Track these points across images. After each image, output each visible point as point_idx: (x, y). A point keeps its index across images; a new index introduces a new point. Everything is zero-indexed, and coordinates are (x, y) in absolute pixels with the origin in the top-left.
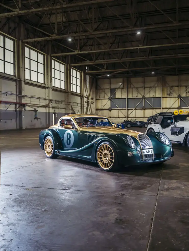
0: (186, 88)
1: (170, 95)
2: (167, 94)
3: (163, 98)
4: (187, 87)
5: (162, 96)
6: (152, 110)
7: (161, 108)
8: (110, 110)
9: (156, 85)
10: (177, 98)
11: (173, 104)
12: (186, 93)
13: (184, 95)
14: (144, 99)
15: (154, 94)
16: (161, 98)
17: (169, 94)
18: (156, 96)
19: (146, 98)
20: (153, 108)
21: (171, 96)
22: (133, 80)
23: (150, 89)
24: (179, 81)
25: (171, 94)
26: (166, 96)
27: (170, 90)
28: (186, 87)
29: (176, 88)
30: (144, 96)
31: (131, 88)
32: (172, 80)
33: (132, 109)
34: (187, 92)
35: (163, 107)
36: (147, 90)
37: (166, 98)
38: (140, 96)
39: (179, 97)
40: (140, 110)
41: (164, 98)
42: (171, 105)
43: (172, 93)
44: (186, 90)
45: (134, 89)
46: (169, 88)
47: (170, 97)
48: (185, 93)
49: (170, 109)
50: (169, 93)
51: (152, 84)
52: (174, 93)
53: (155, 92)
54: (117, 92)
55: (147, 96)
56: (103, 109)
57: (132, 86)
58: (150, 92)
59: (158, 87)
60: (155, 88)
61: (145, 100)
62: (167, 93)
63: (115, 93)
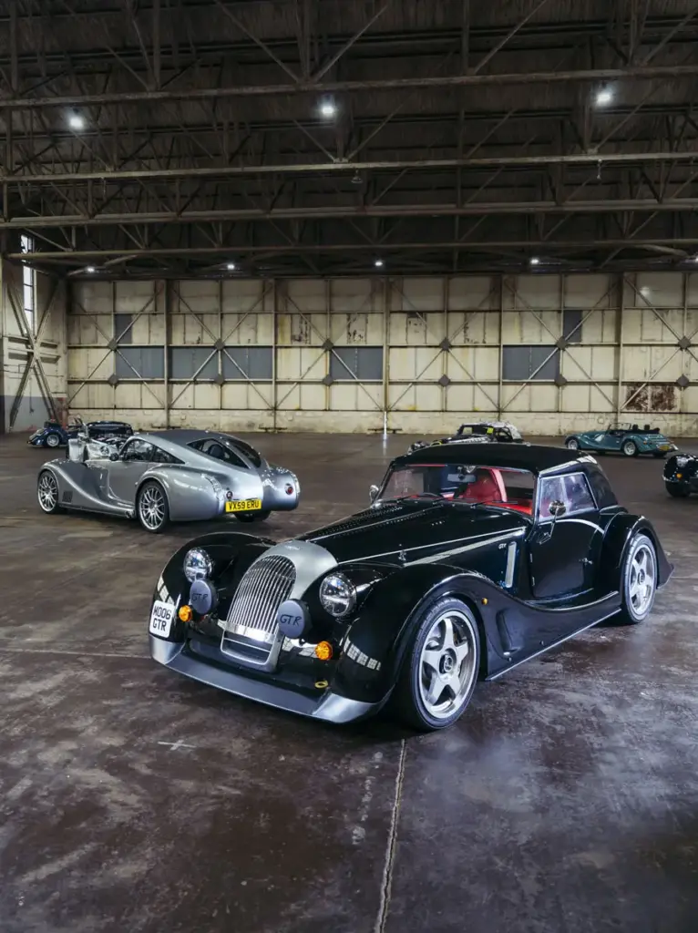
0: (349, 319)
1: (300, 340)
2: (293, 338)
3: (279, 350)
4: (353, 317)
5: (276, 343)
6: (243, 387)
7: (273, 380)
8: (114, 382)
9: (259, 307)
10: (321, 351)
11: (309, 369)
12: (349, 333)
13: (341, 341)
14: (222, 350)
15: (251, 334)
16: (273, 350)
17: (297, 338)
18: (256, 342)
19: (226, 347)
20: (248, 379)
21: (302, 344)
22: (187, 287)
23: (239, 320)
24: (330, 295)
25: (304, 338)
26: (287, 343)
27: (301, 323)
28: (349, 314)
29: (319, 320)
30: (220, 341)
31: (179, 313)
32: (306, 291)
33: (184, 383)
34: (352, 331)
35: (278, 376)
36: (230, 321)
37: (288, 350)
38: (208, 341)
39: (329, 347)
40: (209, 385)
41: (283, 350)
42: (304, 370)
43: (306, 335)
44: (349, 326)
45: (189, 318)
46: (297, 319)
47: (301, 347)
48: (346, 332)
49: (299, 383)
50: (297, 333)
51: (246, 304)
52: (313, 334)
53: (256, 330)
54: (134, 326)
55: (231, 342)
56: (91, 379)
57: (184, 308)
58: (238, 327)
59: (263, 312)
60: (254, 315)
61: (223, 353)
62: (292, 332)
63: (130, 328)
